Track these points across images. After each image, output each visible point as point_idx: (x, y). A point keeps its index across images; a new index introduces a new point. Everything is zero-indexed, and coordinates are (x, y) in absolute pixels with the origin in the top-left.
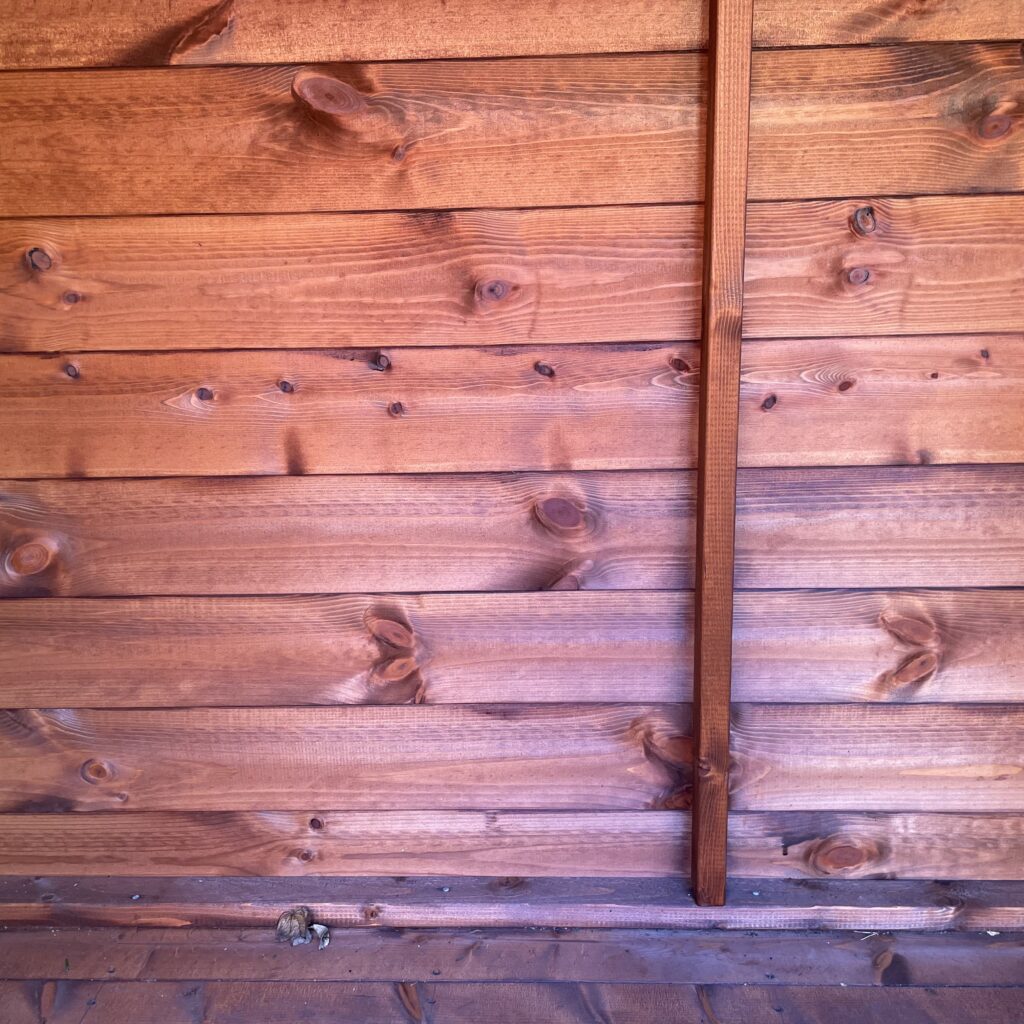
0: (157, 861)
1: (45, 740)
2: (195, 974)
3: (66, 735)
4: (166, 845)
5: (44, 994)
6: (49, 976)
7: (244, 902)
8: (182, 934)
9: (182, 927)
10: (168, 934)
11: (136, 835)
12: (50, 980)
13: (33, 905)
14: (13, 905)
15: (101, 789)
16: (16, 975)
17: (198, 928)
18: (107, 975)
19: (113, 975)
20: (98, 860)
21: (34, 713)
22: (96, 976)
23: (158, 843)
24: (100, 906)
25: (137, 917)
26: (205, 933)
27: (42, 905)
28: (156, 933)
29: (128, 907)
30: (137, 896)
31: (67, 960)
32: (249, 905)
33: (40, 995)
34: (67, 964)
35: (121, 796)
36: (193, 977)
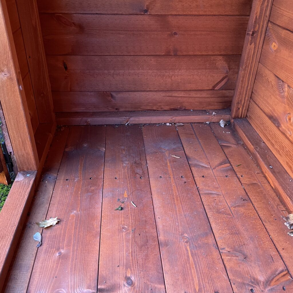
0: (287, 163)
1: (284, 98)
2: (253, 198)
3: (289, 99)
4: (291, 160)
5: (225, 165)
6: (232, 163)
7: (289, 197)
8: (269, 188)
9: (272, 187)
10: (267, 185)
11: (287, 150)
12: (231, 164)
13: (252, 146)
14: (249, 142)
15: (287, 126)
16: (229, 157)
17: (275, 192)
18: (239, 176)
19: (241, 177)
20: (276, 149)
21: (286, 85)
22: (237, 174)
23: (290, 158)
24: (261, 160)
25: (266, 172)
26: (274, 194)
27: (253, 148)
28: (265, 181)
29: (266, 167)
30: (272, 167)
31: (241, 165)
32: (289, 199)
33: (224, 164)
34: (238, 166)
35: (290, 133)
36: (251, 198)
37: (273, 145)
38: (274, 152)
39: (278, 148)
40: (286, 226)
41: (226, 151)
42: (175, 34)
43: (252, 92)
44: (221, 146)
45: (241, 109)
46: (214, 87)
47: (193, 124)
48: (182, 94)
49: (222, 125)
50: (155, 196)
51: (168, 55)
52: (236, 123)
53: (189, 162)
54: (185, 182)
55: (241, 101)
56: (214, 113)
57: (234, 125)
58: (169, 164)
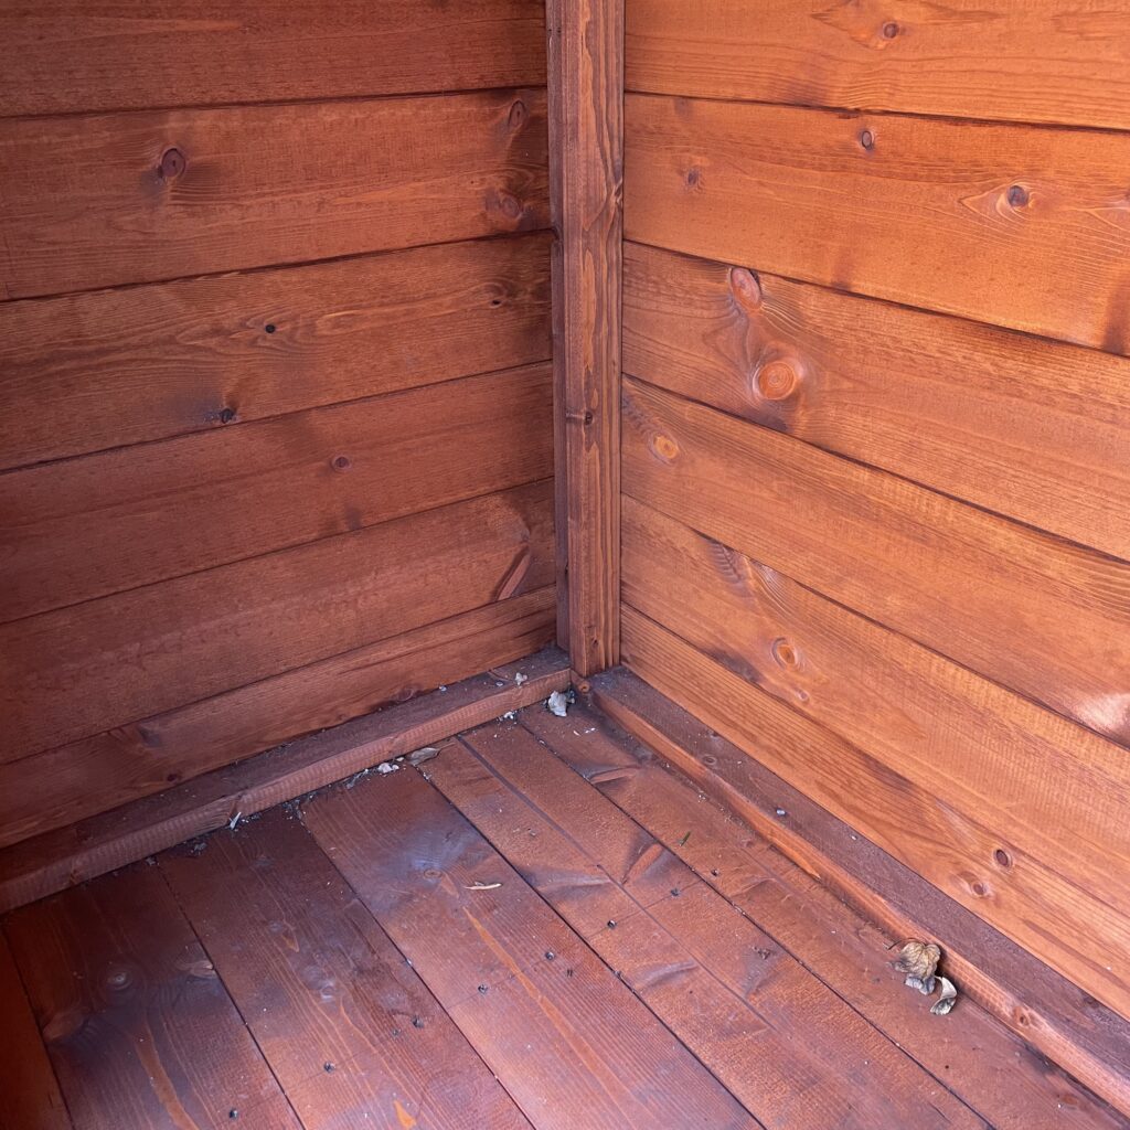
0: (821, 786)
1: (750, 595)
2: (783, 936)
3: (767, 599)
4: (832, 775)
5: (647, 853)
6: (663, 839)
7: (879, 894)
8: (805, 883)
9: (810, 876)
10: (793, 873)
11: (808, 746)
12: (662, 845)
13: (693, 759)
14: (677, 748)
15: (786, 676)
16: (640, 818)
17: (826, 889)
18: (707, 875)
19: (714, 878)
20: (768, 749)
21: (745, 560)
22: (698, 869)
23: (826, 768)
24: (744, 798)
25: (773, 834)
26: (829, 898)
27: (699, 764)
28: (783, 863)
29: (769, 818)
30: (783, 812)
31: (689, 834)
32: (883, 901)
33: (644, 851)
34: (685, 840)
35: (804, 696)
36: (780, 939)
37: (752, 738)
38: (764, 759)
39: (774, 744)
40: (913, 989)
41: (622, 800)
42: (342, 462)
43: (622, 583)
44: (598, 786)
45: (601, 642)
46: (496, 593)
47: (466, 738)
48: (402, 646)
49: (560, 711)
50: (508, 1074)
51: (329, 533)
52: (601, 692)
53: (539, 889)
54: (570, 972)
55: (597, 617)
56: (519, 678)
57: (596, 699)
58: (479, 927)
